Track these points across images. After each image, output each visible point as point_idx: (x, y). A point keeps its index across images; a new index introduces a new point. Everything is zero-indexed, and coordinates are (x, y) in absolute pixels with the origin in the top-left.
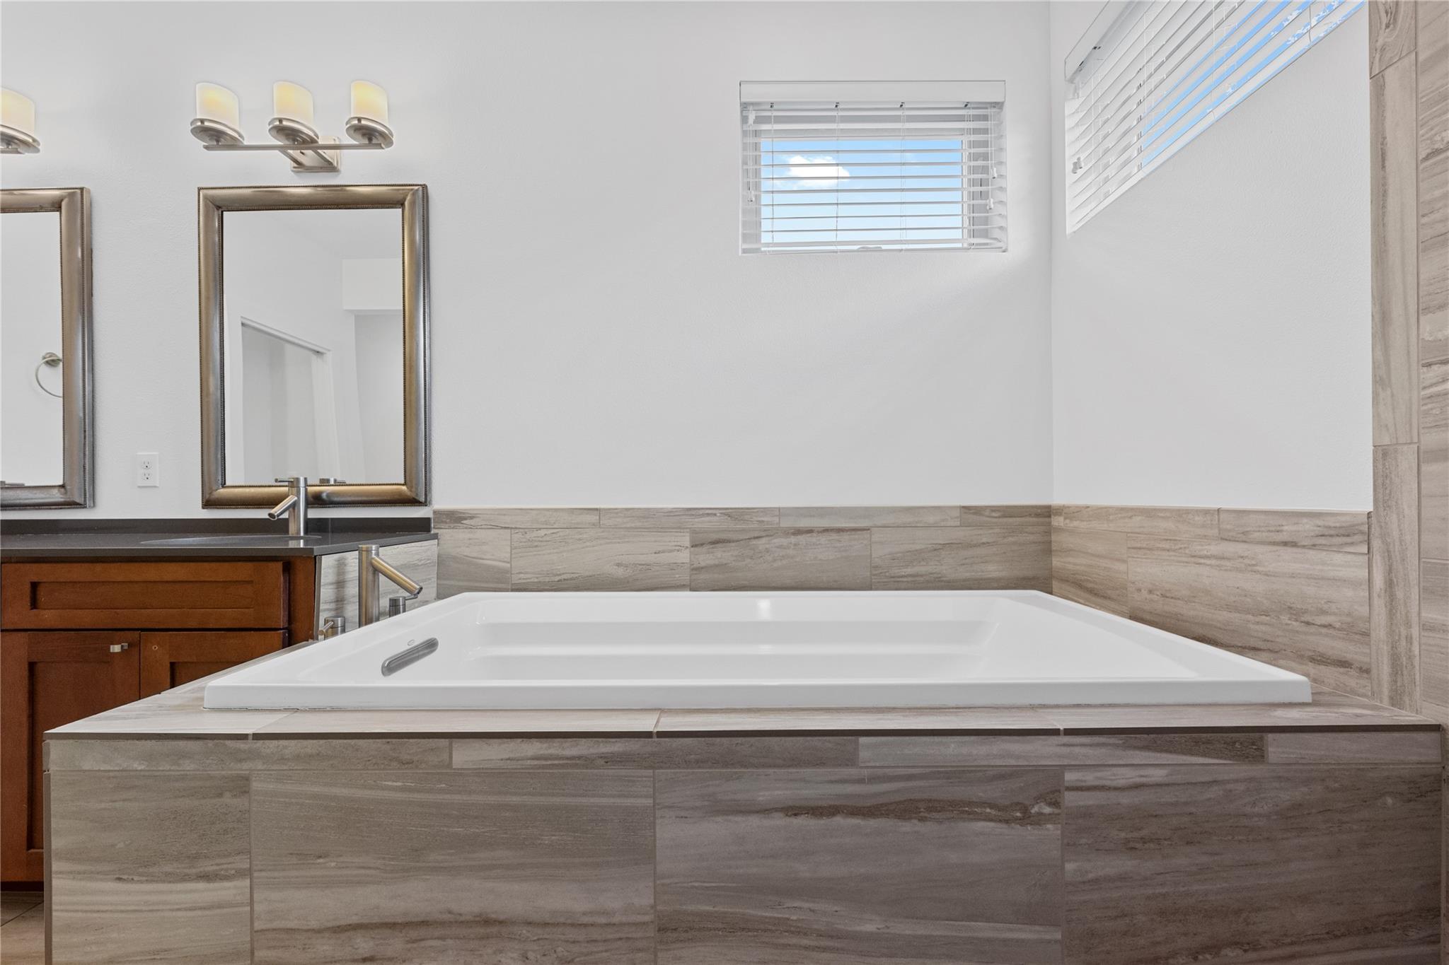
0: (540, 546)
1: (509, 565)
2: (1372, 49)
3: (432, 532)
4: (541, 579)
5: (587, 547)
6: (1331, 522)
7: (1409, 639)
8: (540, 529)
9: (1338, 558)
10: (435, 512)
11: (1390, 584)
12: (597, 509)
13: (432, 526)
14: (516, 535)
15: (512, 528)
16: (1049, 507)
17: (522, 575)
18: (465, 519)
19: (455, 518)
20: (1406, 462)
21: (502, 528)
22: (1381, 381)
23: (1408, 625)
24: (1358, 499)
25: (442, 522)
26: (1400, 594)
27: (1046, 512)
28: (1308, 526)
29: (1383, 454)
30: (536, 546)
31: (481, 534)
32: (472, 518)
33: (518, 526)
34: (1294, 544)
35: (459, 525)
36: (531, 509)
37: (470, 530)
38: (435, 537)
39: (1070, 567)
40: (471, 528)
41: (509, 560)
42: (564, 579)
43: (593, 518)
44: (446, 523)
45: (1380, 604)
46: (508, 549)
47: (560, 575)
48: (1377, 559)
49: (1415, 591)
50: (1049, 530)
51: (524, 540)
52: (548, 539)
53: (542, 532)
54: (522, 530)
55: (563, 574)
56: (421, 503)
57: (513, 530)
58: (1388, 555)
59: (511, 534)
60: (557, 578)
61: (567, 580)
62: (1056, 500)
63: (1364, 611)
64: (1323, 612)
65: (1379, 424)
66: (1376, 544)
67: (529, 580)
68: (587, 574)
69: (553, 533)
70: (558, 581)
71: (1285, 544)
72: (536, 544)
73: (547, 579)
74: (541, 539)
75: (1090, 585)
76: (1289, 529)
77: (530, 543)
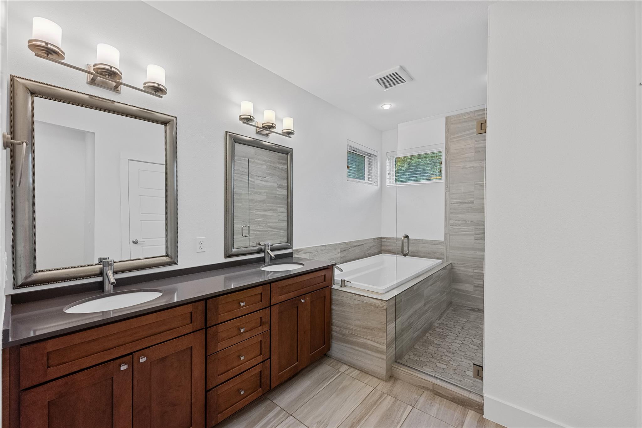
2: (445, 189)
6: (440, 242)
7: (448, 254)
9: (440, 246)
11: (446, 249)
16: (381, 237)
18: (300, 251)
19: (298, 251)
20: (448, 235)
22: (445, 226)
23: (448, 252)
24: (443, 239)
26: (447, 249)
27: (381, 238)
28: (437, 242)
29: (446, 234)
32: (302, 251)
34: (434, 244)
39: (388, 248)
45: (445, 251)
48: (445, 246)
49: (449, 249)
50: (382, 242)
58: (446, 246)
62: (383, 236)
63: (443, 252)
64: (438, 252)
65: (445, 231)
66: (445, 244)
71: (433, 244)
75: (393, 252)
76: (434, 242)
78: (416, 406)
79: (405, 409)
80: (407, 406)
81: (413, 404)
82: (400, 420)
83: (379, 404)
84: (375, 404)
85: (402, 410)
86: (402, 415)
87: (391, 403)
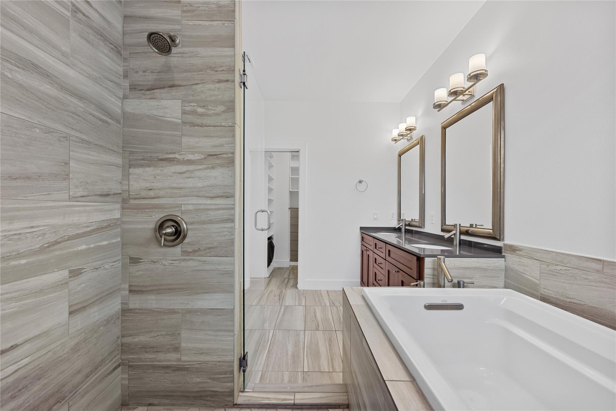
0: (557, 276)
1: (539, 282)
3: (503, 254)
4: (557, 297)
5: (591, 285)
8: (558, 265)
10: (504, 244)
12: (600, 260)
13: (503, 251)
14: (543, 265)
15: (540, 261)
17: (546, 290)
18: (517, 251)
19: (513, 249)
21: (535, 259)
25: (507, 250)
30: (555, 275)
31: (525, 261)
32: (520, 250)
33: (544, 260)
35: (514, 253)
36: (552, 252)
37: (519, 257)
38: (504, 257)
40: (519, 256)
41: (539, 279)
42: (574, 303)
43: (599, 267)
44: (509, 251)
46: (539, 273)
47: (571, 298)
51: (548, 269)
52: (562, 272)
53: (559, 268)
54: (547, 263)
55: (573, 298)
56: (498, 239)
57: (541, 262)
59: (540, 264)
60: (568, 300)
61: (576, 303)
67: (551, 295)
68: (591, 305)
69: (566, 270)
70: (569, 302)
72: (555, 274)
73: (562, 298)
74: (558, 272)
77: (551, 272)
78: (302, 374)
79: (309, 367)
80: (308, 370)
81: (305, 375)
82: (307, 357)
83: (329, 361)
84: (332, 359)
85: (310, 364)
86: (308, 361)
87: (322, 366)
